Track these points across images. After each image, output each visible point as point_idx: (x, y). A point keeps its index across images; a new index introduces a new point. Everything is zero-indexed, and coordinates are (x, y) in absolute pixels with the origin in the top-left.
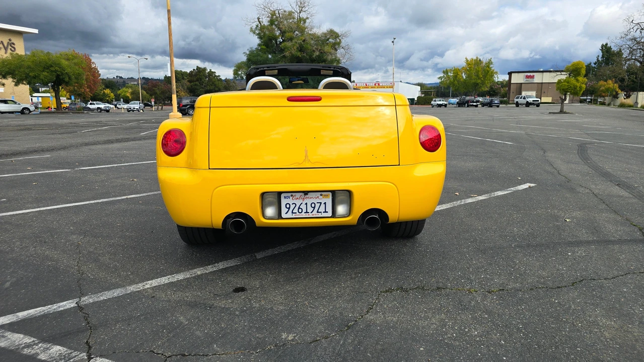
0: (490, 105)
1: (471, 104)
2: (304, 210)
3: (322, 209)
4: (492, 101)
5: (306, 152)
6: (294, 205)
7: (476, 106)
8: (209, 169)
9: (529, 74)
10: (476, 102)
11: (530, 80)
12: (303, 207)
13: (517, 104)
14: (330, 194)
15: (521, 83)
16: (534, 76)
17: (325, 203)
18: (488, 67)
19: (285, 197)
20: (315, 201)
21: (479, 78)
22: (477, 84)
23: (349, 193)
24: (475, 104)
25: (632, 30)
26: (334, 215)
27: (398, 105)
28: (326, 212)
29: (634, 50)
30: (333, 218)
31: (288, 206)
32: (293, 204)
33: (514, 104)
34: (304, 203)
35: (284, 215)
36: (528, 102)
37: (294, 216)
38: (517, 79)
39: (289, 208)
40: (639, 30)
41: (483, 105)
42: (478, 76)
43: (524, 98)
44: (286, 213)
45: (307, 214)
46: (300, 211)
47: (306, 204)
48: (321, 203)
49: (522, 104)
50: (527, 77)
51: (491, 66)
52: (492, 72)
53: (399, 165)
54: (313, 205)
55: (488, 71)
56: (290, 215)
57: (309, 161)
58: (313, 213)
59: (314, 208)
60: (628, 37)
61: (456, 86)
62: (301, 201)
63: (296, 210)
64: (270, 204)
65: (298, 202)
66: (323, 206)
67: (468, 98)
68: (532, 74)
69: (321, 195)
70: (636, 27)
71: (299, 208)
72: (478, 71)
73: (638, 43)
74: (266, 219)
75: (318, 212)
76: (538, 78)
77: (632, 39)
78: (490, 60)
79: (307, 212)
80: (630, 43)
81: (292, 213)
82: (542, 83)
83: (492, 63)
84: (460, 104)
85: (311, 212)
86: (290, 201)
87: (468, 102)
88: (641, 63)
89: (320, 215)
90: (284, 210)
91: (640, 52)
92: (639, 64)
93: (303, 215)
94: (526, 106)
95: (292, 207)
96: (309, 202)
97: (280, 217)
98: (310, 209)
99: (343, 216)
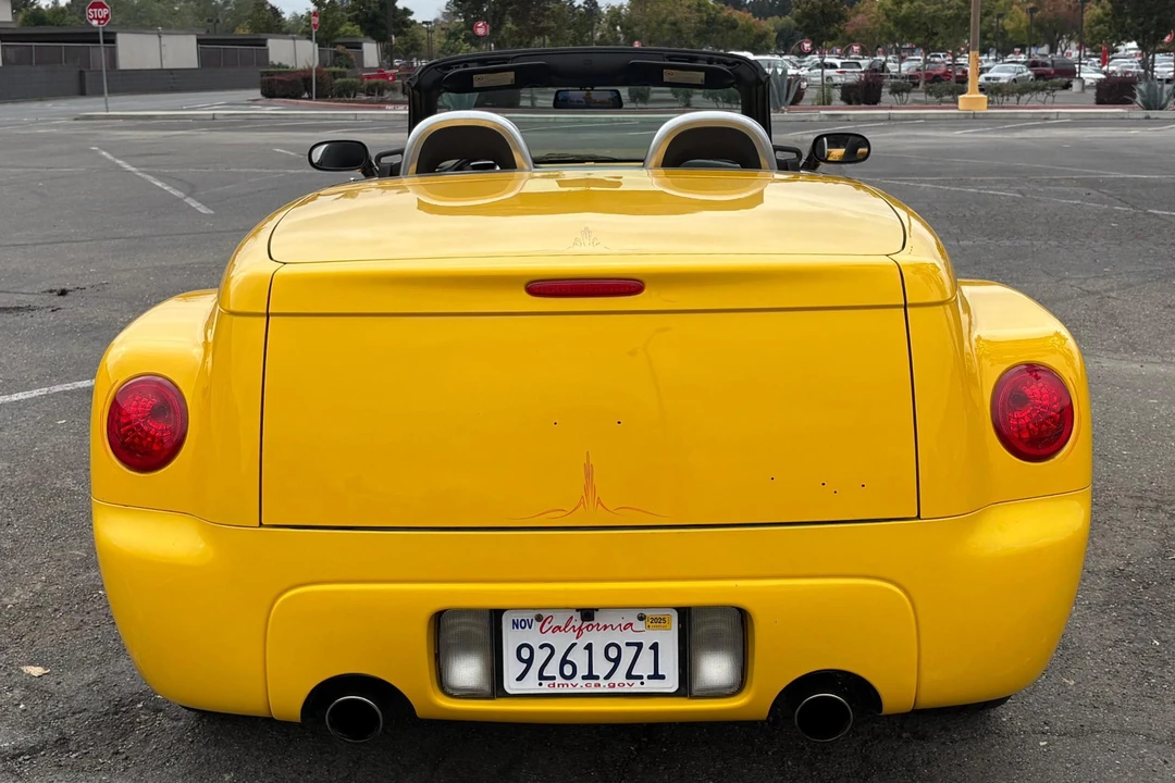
2: (583, 670)
3: (644, 666)
5: (589, 473)
6: (547, 651)
8: (261, 525)
12: (579, 657)
14: (675, 614)
17: (655, 647)
19: (515, 624)
20: (621, 638)
23: (741, 618)
26: (686, 687)
27: (915, 305)
28: (656, 676)
30: (685, 696)
31: (525, 654)
32: (542, 647)
34: (582, 642)
35: (510, 685)
37: (545, 688)
39: (529, 662)
44: (520, 678)
45: (593, 682)
46: (568, 670)
47: (589, 647)
48: (640, 646)
53: (918, 517)
54: (613, 653)
56: (531, 684)
57: (599, 502)
58: (612, 680)
59: (617, 661)
62: (570, 637)
63: (552, 669)
64: (466, 646)
65: (561, 642)
66: (647, 656)
69: (641, 618)
71: (564, 661)
74: (451, 696)
75: (629, 676)
79: (590, 676)
81: (541, 677)
85: (607, 678)
86: (533, 637)
89: (636, 687)
90: (512, 667)
93: (579, 685)
95: (541, 656)
96: (599, 639)
97: (499, 692)
98: (603, 665)
99: (721, 694)
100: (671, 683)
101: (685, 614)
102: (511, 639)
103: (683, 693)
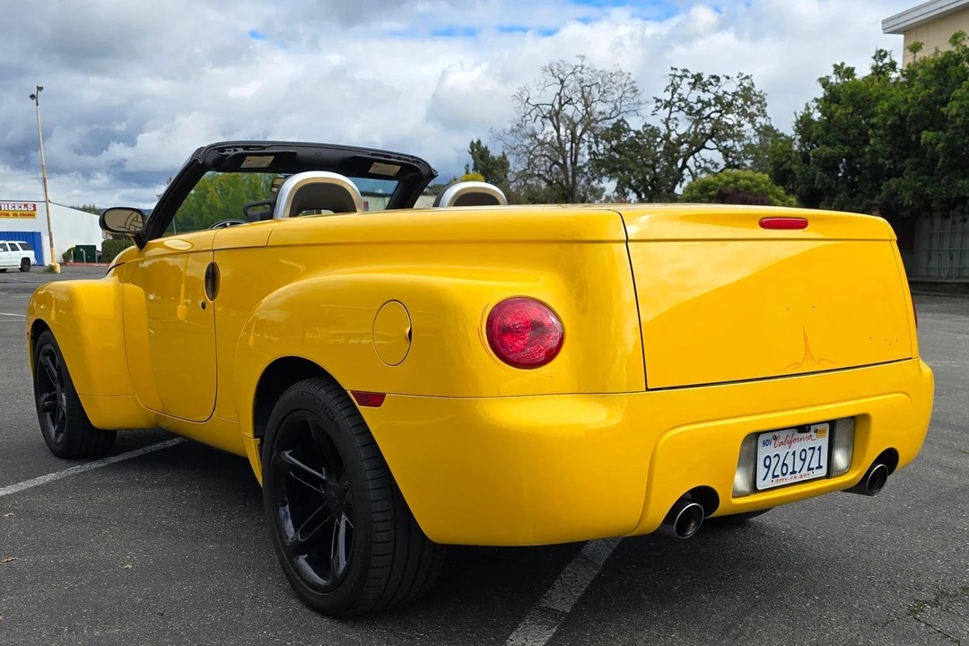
2: (790, 470)
3: (815, 462)
6: (777, 458)
8: (647, 390)
12: (789, 461)
14: (827, 426)
17: (820, 449)
19: (764, 443)
20: (807, 446)
23: (854, 422)
25: (528, 117)
26: (829, 471)
28: (819, 467)
29: (536, 157)
30: (828, 478)
31: (767, 462)
32: (775, 456)
34: (791, 452)
35: (760, 484)
37: (775, 485)
39: (769, 467)
40: (539, 118)
44: (764, 479)
45: (794, 475)
46: (785, 469)
47: (794, 454)
48: (814, 448)
53: (912, 357)
54: (803, 456)
56: (769, 483)
57: (812, 356)
58: (802, 473)
59: (804, 461)
60: (523, 131)
62: (787, 449)
63: (778, 470)
65: (782, 451)
66: (817, 452)
69: (816, 432)
70: (534, 114)
71: (783, 465)
73: (542, 143)
74: (735, 496)
75: (809, 469)
77: (531, 136)
79: (794, 472)
80: (527, 142)
81: (773, 476)
85: (800, 472)
86: (771, 450)
88: (550, 183)
89: (811, 476)
90: (761, 471)
91: (546, 161)
92: (543, 185)
93: (789, 479)
95: (774, 463)
97: (755, 490)
98: (799, 464)
99: (843, 473)
100: (823, 472)
101: (832, 424)
102: (763, 452)
103: (828, 476)
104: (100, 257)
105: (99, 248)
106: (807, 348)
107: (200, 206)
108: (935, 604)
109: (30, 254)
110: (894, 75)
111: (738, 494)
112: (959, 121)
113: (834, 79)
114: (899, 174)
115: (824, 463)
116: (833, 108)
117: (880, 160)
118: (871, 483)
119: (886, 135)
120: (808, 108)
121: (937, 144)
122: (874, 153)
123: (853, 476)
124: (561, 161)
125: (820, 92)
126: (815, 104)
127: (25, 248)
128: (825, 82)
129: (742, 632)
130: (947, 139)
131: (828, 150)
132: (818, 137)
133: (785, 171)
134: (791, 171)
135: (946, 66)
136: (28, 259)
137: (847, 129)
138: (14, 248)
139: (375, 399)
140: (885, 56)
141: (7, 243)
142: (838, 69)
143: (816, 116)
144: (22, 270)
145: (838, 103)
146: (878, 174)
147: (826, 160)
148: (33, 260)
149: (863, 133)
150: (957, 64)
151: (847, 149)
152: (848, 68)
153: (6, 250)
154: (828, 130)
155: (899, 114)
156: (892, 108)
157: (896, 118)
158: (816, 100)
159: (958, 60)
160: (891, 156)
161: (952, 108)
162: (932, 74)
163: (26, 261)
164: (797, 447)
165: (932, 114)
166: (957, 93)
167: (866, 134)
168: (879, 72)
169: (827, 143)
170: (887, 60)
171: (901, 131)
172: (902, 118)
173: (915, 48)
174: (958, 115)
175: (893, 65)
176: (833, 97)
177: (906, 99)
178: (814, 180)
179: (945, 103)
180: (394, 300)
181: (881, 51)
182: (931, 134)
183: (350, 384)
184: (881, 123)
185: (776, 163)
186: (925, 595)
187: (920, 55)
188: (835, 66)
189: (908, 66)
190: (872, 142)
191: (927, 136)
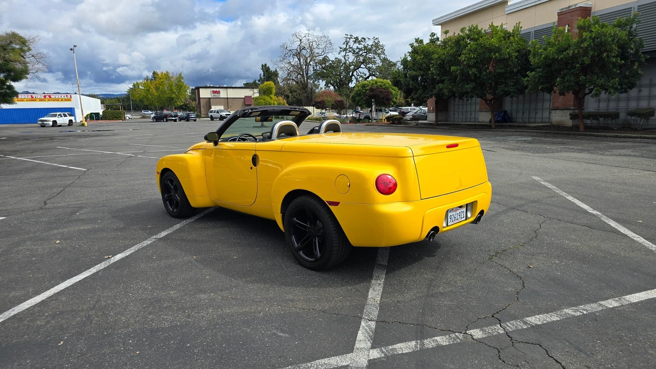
0: (187, 119)
1: (170, 118)
2: (456, 219)
4: (188, 115)
7: (175, 121)
8: (421, 199)
9: (215, 90)
10: (175, 116)
11: (217, 95)
12: (456, 216)
13: (212, 118)
15: (210, 98)
16: (219, 91)
17: (464, 212)
18: (180, 81)
19: (450, 212)
21: (174, 93)
22: (172, 99)
24: (174, 118)
25: (287, 55)
29: (291, 71)
32: (452, 216)
33: (209, 117)
36: (221, 116)
38: (205, 94)
40: (292, 55)
41: (181, 119)
42: (171, 90)
43: (218, 112)
47: (457, 214)
48: (462, 212)
49: (216, 118)
50: (214, 92)
51: (182, 81)
52: (185, 87)
54: (460, 214)
55: (181, 86)
56: (451, 223)
58: (459, 219)
61: (150, 100)
63: (453, 219)
65: (454, 213)
67: (165, 112)
68: (218, 90)
70: (289, 53)
72: (172, 86)
73: (293, 66)
75: (461, 218)
76: (223, 94)
77: (289, 63)
78: (180, 75)
80: (287, 65)
82: (227, 98)
83: (182, 78)
84: (158, 119)
87: (166, 116)
88: (297, 83)
90: (449, 220)
91: (295, 73)
92: (294, 83)
93: (456, 221)
94: (220, 120)
97: (447, 225)
98: (458, 216)
99: (469, 218)
100: (465, 218)
101: (467, 205)
102: (450, 214)
103: (466, 220)
104: (101, 118)
105: (101, 114)
106: (461, 183)
107: (147, 95)
108: (496, 256)
109: (72, 118)
110: (439, 43)
111: (444, 227)
112: (465, 63)
113: (416, 44)
114: (442, 82)
115: (465, 216)
116: (416, 56)
117: (435, 77)
118: (477, 220)
119: (437, 68)
120: (406, 56)
121: (457, 71)
122: (432, 74)
123: (472, 219)
124: (302, 73)
125: (410, 50)
126: (408, 54)
127: (70, 115)
128: (412, 45)
129: (442, 268)
130: (461, 70)
131: (414, 73)
132: (410, 67)
133: (397, 81)
134: (400, 81)
135: (459, 41)
136: (72, 120)
137: (421, 64)
138: (65, 116)
139: (336, 204)
140: (435, 35)
141: (62, 113)
142: (417, 40)
143: (409, 58)
144: (69, 125)
145: (417, 54)
146: (434, 82)
147: (414, 76)
148: (74, 121)
149: (428, 66)
150: (463, 40)
151: (422, 72)
152: (421, 40)
153: (61, 117)
154: (414, 65)
155: (442, 60)
156: (439, 57)
157: (441, 61)
158: (409, 52)
159: (464, 38)
160: (438, 75)
161: (463, 57)
162: (454, 44)
163: (71, 121)
164: (458, 212)
165: (454, 59)
166: (464, 52)
167: (429, 66)
168: (432, 41)
169: (414, 70)
170: (435, 37)
171: (443, 66)
172: (443, 61)
173: (446, 32)
174: (465, 60)
175: (438, 39)
176: (415, 51)
177: (444, 53)
178: (409, 84)
179: (459, 56)
180: (343, 174)
181: (433, 33)
182: (455, 67)
183: (325, 198)
184: (435, 63)
185: (394, 78)
186: (492, 253)
187: (448, 35)
188: (416, 39)
189: (444, 39)
190: (431, 69)
191: (453, 68)
